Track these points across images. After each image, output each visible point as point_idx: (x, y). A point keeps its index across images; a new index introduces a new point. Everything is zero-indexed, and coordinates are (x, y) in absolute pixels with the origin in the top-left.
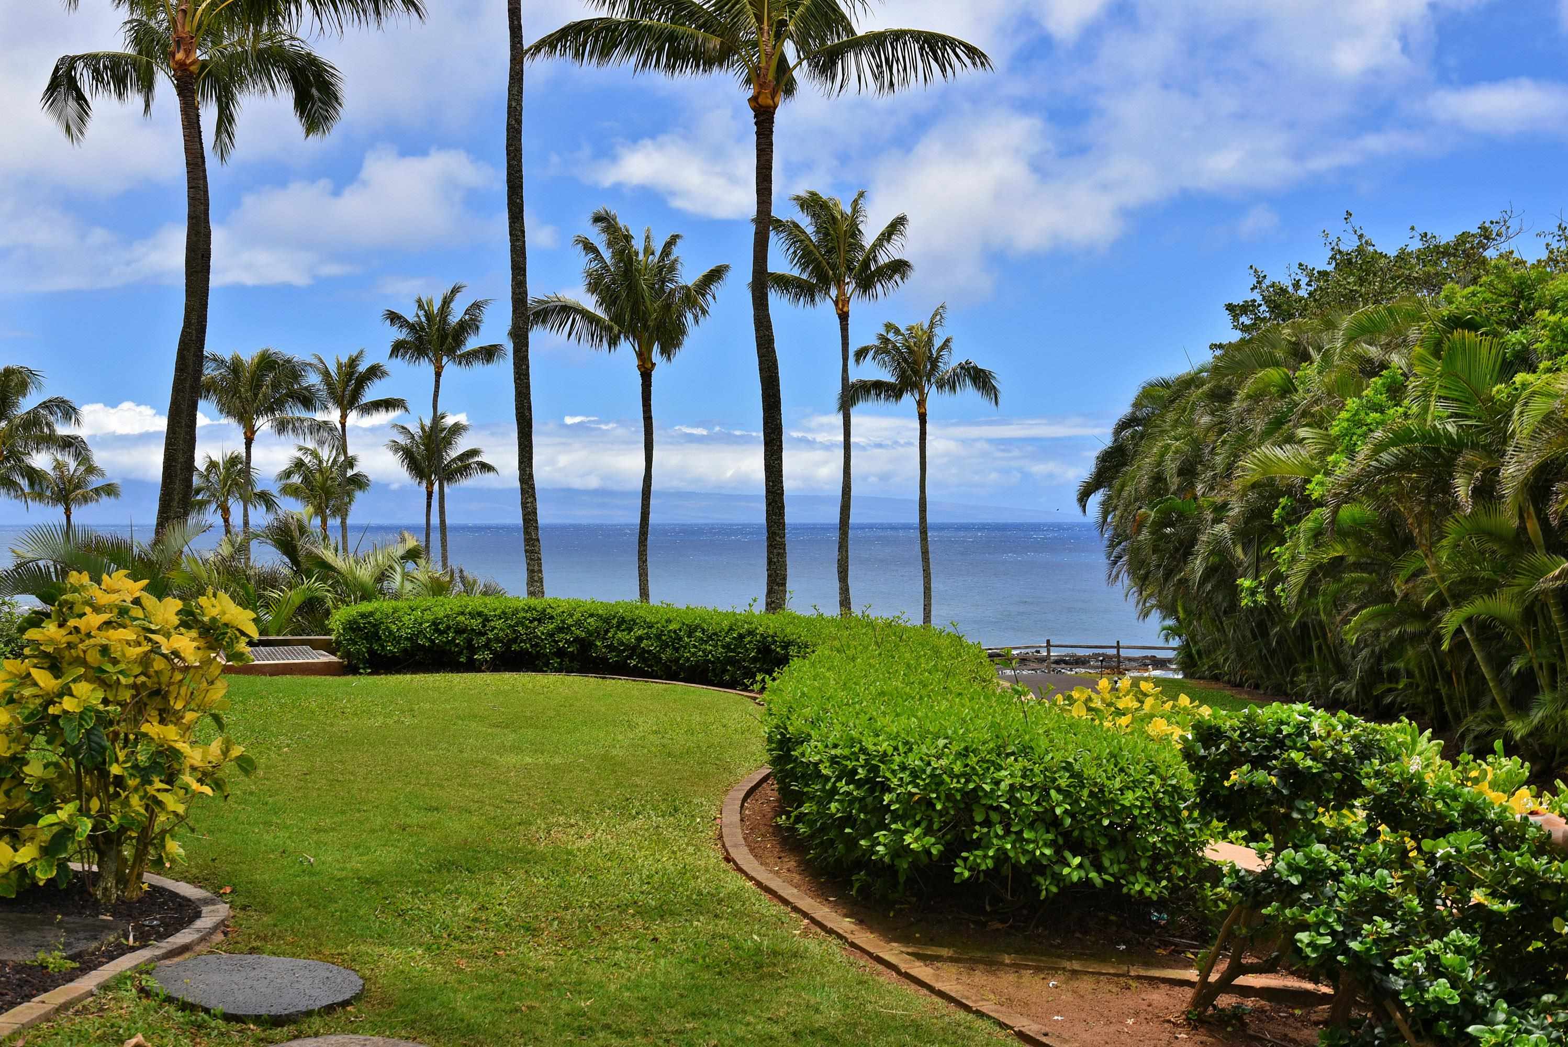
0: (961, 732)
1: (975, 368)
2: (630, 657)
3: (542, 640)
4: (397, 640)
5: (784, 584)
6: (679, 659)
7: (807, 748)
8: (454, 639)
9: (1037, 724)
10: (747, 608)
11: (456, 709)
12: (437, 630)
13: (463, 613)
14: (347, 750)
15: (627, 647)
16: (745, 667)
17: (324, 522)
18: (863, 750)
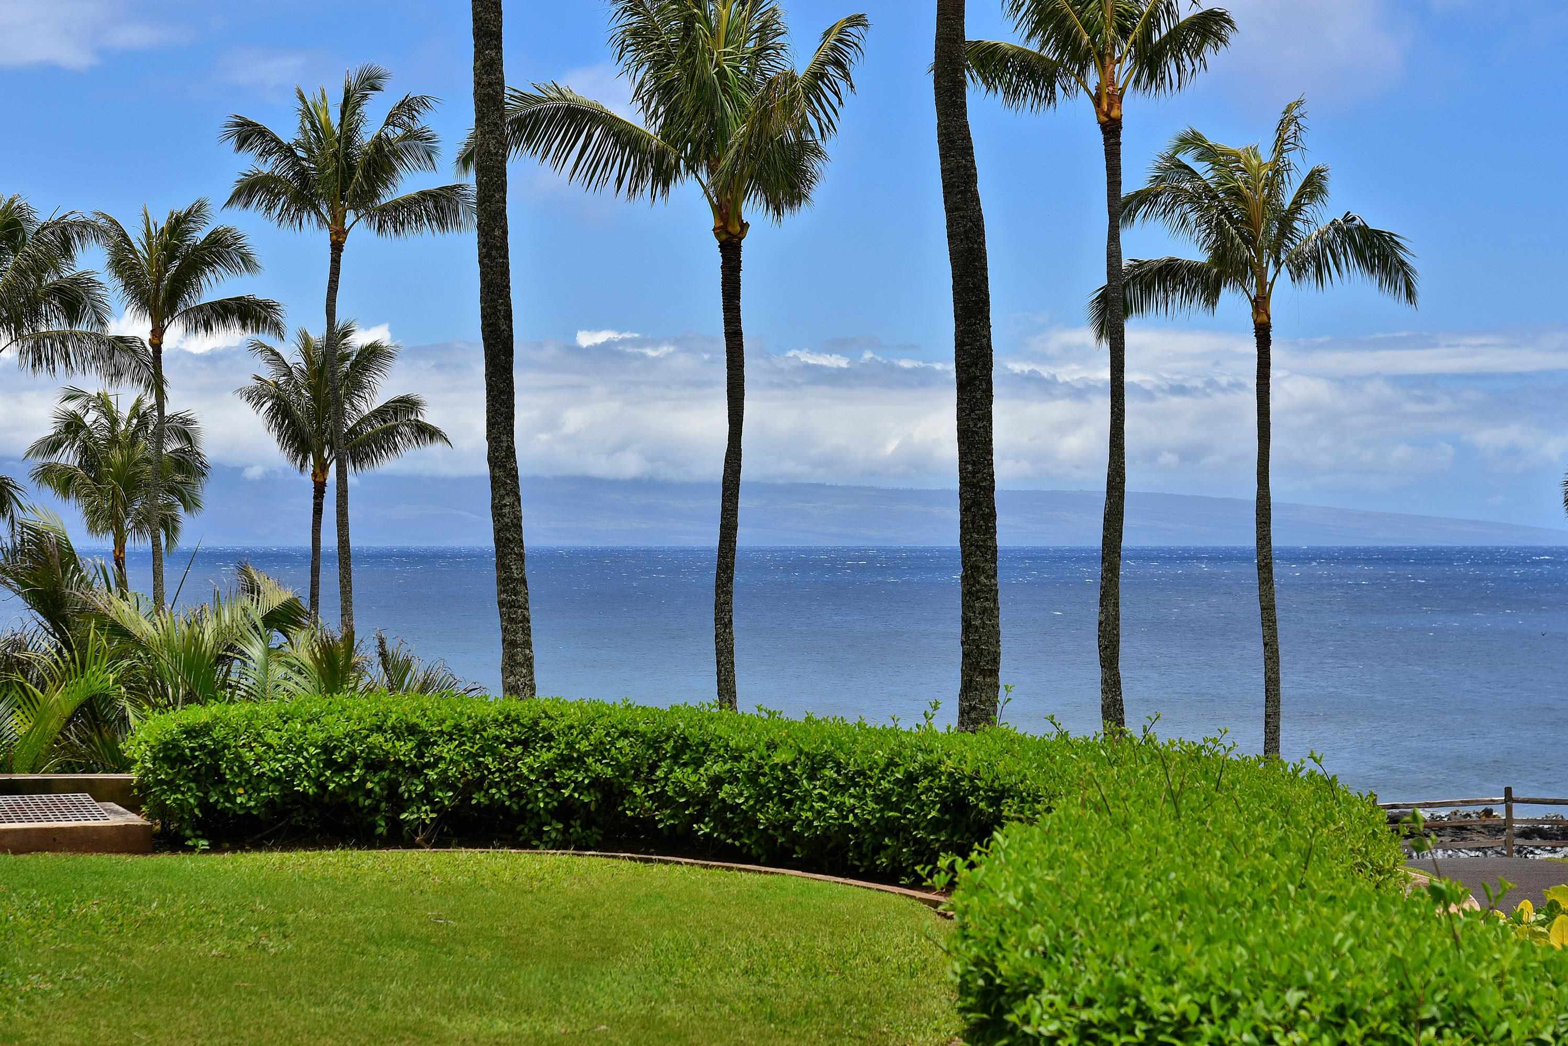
0: (1332, 975)
1: (1364, 230)
2: (698, 819)
3: (530, 783)
4: (255, 784)
5: (994, 673)
6: (793, 822)
7: (1034, 1007)
8: (363, 780)
9: (1477, 963)
10: (922, 722)
11: (365, 921)
12: (330, 763)
13: (379, 729)
14: (159, 1003)
15: (693, 798)
16: (917, 841)
17: (120, 542)
18: (1142, 1012)
